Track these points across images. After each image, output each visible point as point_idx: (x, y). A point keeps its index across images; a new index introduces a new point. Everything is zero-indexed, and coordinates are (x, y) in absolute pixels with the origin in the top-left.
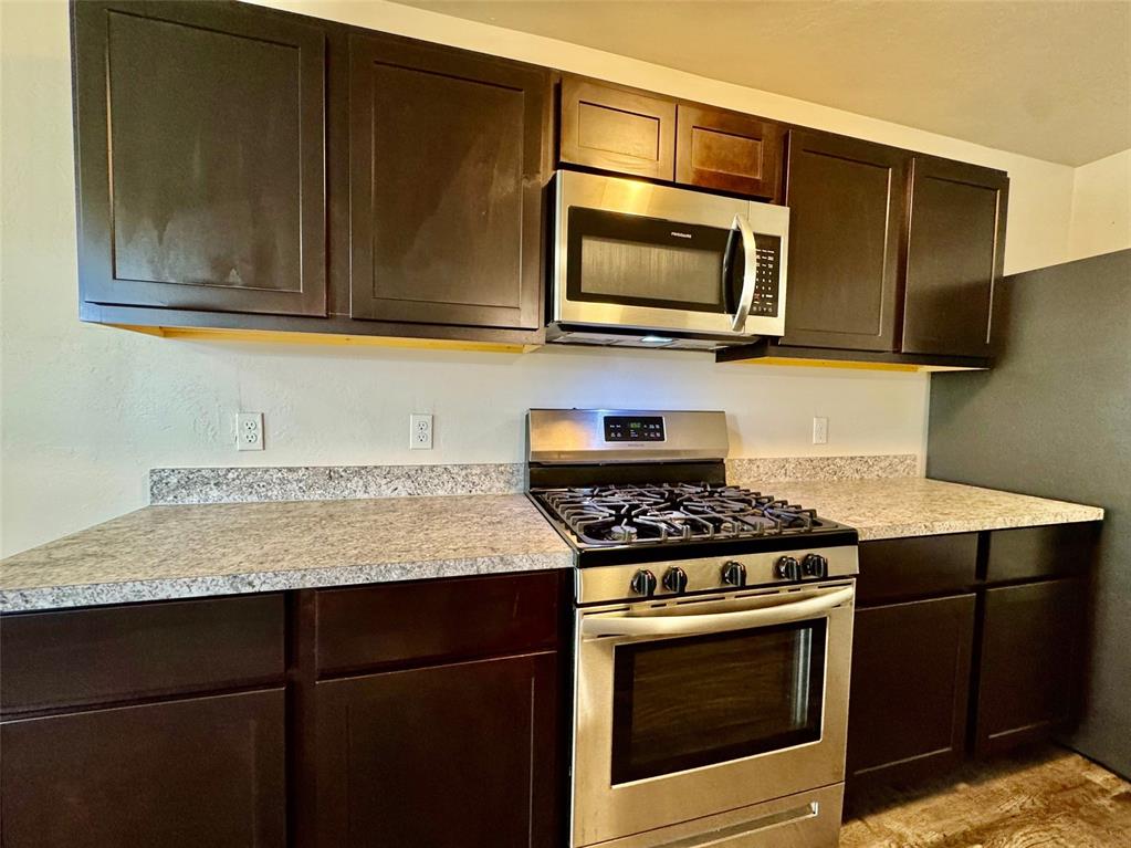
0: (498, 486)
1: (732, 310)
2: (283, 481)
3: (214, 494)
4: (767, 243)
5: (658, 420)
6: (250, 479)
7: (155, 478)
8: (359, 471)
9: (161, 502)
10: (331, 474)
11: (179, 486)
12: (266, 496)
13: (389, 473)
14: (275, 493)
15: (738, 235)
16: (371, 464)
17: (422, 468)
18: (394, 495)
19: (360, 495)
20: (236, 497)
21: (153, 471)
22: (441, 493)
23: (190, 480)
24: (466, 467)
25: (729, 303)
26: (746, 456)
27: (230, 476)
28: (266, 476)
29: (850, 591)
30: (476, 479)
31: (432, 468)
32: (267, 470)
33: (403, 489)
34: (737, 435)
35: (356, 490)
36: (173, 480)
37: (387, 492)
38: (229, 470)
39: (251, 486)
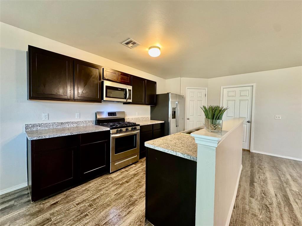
0: (91, 124)
1: (126, 99)
2: (53, 125)
3: (39, 128)
4: (130, 90)
5: (116, 113)
6: (46, 125)
7: (26, 126)
8: (67, 123)
9: (28, 130)
10: (62, 123)
11: (31, 127)
12: (49, 128)
13: (72, 123)
14: (51, 127)
15: (126, 89)
16: (69, 121)
17: (78, 122)
18: (73, 126)
19: (67, 127)
20: (44, 128)
21: (26, 125)
22: (82, 125)
23: (34, 126)
24: (86, 121)
25: (125, 98)
26: (127, 118)
27: (42, 125)
28: (49, 124)
29: (139, 131)
30: (87, 123)
31: (80, 122)
32: (50, 123)
33: (75, 125)
34: (126, 115)
35: (67, 126)
36: (30, 126)
37: (72, 126)
38: (42, 124)
39: (46, 126)
